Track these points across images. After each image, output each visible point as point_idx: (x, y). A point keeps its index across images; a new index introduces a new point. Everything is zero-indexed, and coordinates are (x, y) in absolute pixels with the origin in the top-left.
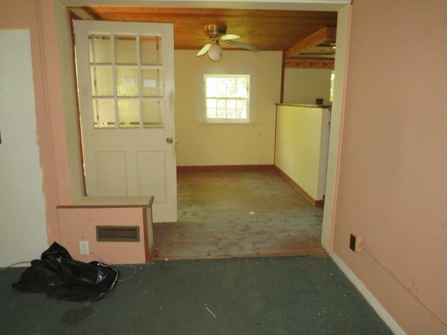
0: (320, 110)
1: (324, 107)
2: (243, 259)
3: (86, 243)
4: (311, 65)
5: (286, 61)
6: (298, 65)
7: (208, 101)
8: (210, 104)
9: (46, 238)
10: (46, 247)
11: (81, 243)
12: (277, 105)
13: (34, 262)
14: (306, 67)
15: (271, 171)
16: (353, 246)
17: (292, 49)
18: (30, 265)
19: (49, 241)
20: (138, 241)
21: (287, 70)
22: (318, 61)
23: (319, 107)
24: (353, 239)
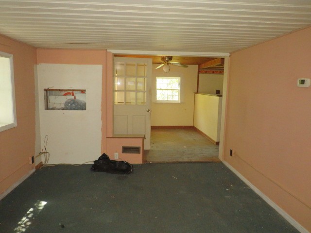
0: (218, 97)
1: (219, 96)
2: (184, 163)
3: (117, 154)
4: (213, 72)
5: (200, 70)
6: (206, 72)
7: (158, 91)
8: (158, 92)
9: (100, 151)
10: (100, 155)
11: (115, 154)
12: (195, 93)
13: (95, 162)
14: (211, 74)
15: (192, 129)
16: (231, 155)
17: (204, 64)
18: (93, 163)
19: (101, 152)
20: (140, 153)
21: (200, 75)
22: (216, 70)
23: (217, 96)
24: (231, 151)
